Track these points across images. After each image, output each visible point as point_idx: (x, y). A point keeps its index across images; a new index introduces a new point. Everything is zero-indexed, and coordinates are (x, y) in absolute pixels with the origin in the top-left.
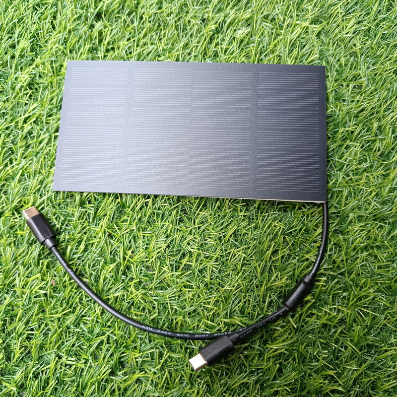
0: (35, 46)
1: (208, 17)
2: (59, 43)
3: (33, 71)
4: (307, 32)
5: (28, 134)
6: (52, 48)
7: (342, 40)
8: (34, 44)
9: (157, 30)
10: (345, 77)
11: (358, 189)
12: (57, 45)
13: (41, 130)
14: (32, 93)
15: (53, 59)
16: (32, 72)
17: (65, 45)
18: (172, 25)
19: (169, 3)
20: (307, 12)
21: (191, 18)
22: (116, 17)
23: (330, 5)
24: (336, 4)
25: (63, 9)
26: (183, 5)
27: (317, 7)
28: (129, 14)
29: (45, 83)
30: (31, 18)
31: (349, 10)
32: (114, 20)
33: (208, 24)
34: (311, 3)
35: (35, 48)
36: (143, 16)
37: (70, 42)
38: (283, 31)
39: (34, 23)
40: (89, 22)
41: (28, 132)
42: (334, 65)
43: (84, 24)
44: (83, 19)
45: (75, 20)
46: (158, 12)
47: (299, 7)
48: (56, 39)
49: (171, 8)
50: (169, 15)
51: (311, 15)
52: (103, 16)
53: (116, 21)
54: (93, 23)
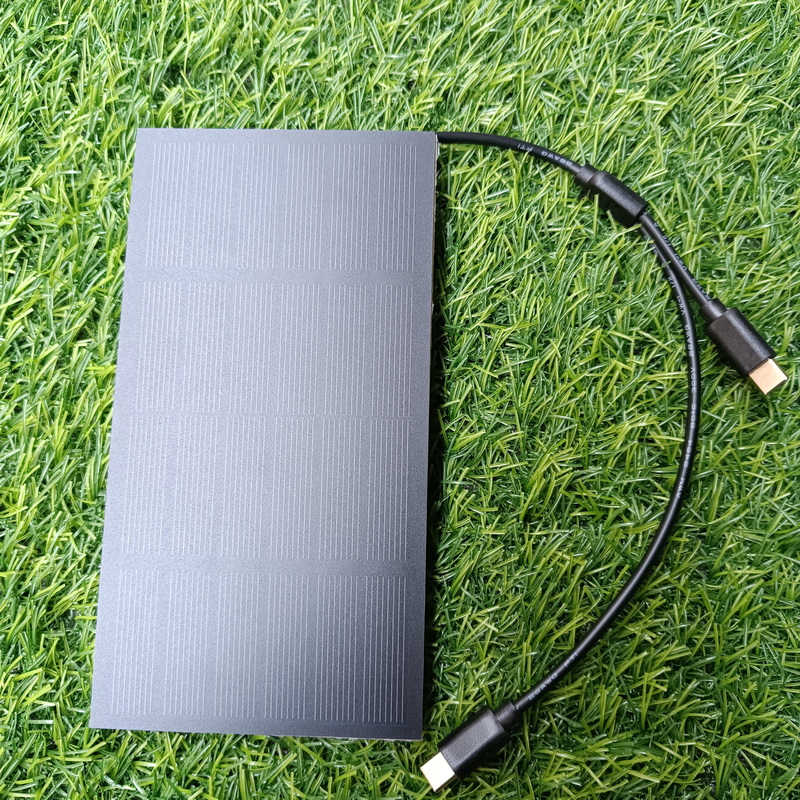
0: (30, 140)
1: (420, 76)
2: (84, 134)
3: (26, 198)
4: (640, 113)
5: (15, 343)
6: (68, 146)
7: (719, 133)
8: (29, 136)
9: (304, 105)
10: (724, 219)
11: (746, 478)
12: (80, 139)
13: (45, 334)
14: (26, 248)
15: (72, 172)
16: (23, 200)
17: (99, 140)
18: (339, 95)
19: (332, 44)
20: (641, 66)
21: (381, 79)
22: (212, 77)
23: (693, 52)
24: (707, 50)
25: (93, 55)
26: (362, 50)
27: (664, 57)
28: (242, 70)
29: (52, 228)
30: (23, 75)
31: (735, 63)
32: (208, 81)
33: (418, 94)
34: (651, 46)
35: (32, 145)
36: (275, 74)
37: (110, 132)
38: (586, 112)
39: (29, 88)
40: (152, 87)
41: (17, 339)
42: (701, 191)
43: (140, 91)
44: (138, 80)
45: (120, 83)
46: (307, 64)
47: (624, 54)
48: (77, 126)
49: (337, 57)
50: (332, 72)
51: (651, 75)
52: (183, 74)
53: (212, 84)
54: (161, 90)
